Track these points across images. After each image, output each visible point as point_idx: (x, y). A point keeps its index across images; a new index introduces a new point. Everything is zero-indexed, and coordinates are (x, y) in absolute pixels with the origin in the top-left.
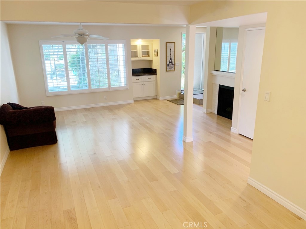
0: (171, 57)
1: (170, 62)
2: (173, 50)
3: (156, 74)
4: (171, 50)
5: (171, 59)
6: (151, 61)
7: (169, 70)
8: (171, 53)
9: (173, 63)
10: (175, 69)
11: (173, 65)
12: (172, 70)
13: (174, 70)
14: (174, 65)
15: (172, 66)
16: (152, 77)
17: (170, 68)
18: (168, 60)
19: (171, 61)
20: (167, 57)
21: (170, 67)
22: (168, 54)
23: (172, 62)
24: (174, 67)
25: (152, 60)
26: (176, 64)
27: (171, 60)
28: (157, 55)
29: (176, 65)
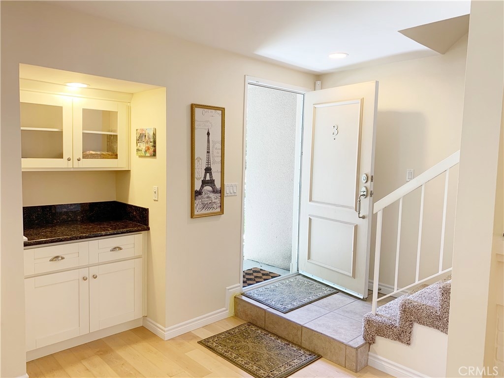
0: (208, 162)
1: (204, 183)
2: (216, 137)
3: (148, 229)
4: (208, 134)
5: (208, 170)
6: (122, 176)
7: (204, 212)
8: (208, 148)
9: (218, 185)
10: (222, 206)
11: (215, 191)
12: (211, 211)
13: (219, 210)
14: (221, 192)
15: (212, 195)
16: (130, 242)
17: (204, 206)
18: (200, 174)
19: (208, 178)
20: (196, 161)
21: (206, 201)
22: (200, 152)
23: (211, 182)
24: (218, 201)
25: (128, 172)
26: (227, 190)
27: (211, 174)
28: (155, 151)
29: (225, 195)
